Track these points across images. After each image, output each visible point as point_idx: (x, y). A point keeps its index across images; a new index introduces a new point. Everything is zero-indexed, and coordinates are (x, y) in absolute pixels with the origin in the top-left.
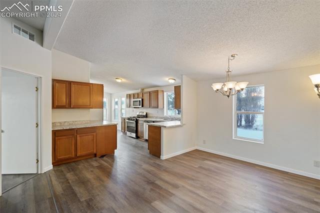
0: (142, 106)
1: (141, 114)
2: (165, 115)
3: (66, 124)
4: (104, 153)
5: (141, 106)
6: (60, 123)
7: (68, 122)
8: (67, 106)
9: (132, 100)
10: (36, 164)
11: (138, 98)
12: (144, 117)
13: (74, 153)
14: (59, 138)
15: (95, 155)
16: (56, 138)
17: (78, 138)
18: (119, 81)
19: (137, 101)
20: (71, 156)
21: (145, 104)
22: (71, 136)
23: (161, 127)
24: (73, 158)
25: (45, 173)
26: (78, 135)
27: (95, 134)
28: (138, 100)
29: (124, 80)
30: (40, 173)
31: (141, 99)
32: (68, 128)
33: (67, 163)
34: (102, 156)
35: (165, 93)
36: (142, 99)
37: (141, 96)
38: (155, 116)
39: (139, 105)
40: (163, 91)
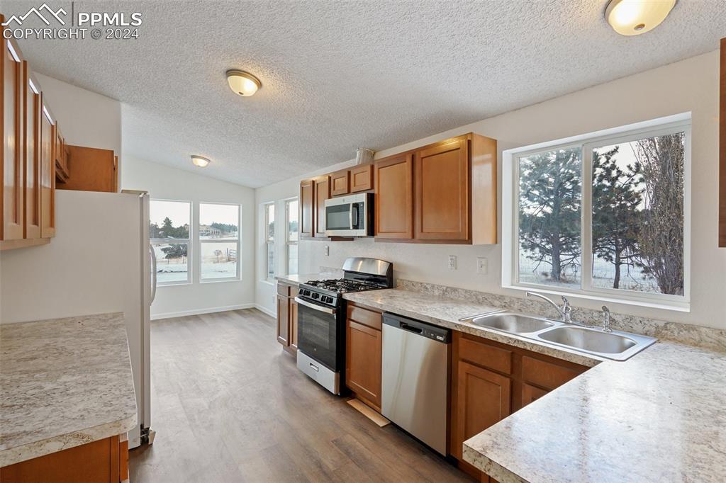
0: (372, 231)
1: (360, 268)
2: (506, 283)
5: (363, 232)
9: (324, 205)
11: (349, 192)
12: (375, 282)
19: (344, 208)
21: (383, 222)
28: (351, 199)
31: (362, 198)
35: (506, 155)
36: (371, 199)
37: (363, 180)
38: (437, 282)
39: (356, 227)
40: (496, 141)
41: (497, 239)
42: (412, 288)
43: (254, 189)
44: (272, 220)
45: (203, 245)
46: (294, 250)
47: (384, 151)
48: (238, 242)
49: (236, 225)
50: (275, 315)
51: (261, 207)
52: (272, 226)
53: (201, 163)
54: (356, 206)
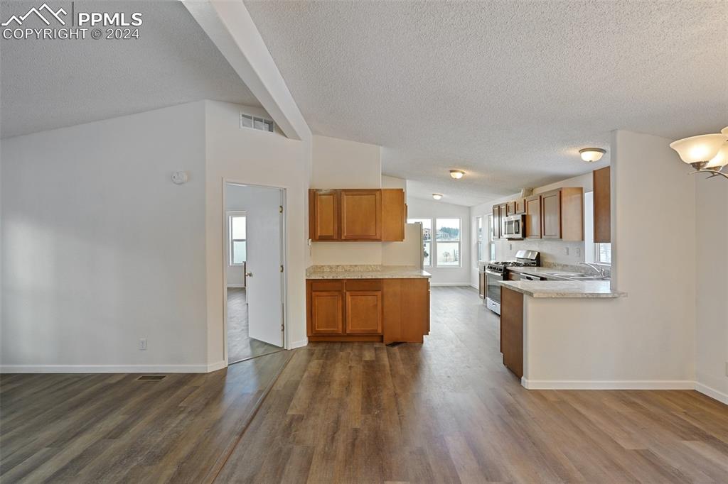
0: (524, 235)
2: (588, 261)
3: (339, 269)
4: (399, 337)
5: (520, 236)
6: (331, 268)
7: (343, 267)
8: (335, 237)
9: (504, 219)
10: (281, 332)
11: (515, 213)
12: (531, 263)
13: (340, 327)
14: (317, 293)
15: (381, 339)
16: (313, 293)
17: (349, 299)
18: (458, 175)
19: (512, 222)
20: (336, 329)
21: (529, 231)
22: (336, 293)
23: (523, 294)
24: (338, 335)
25: (292, 350)
26: (348, 293)
27: (379, 294)
28: (516, 218)
29: (468, 173)
30: (285, 348)
31: (519, 217)
32: (331, 278)
33: (328, 342)
34: (394, 344)
36: (524, 218)
37: (521, 210)
38: (561, 263)
39: (517, 233)
40: (582, 188)
41: (583, 239)
42: (550, 266)
43: (469, 207)
44: (480, 227)
45: (438, 244)
46: (493, 246)
47: (537, 189)
48: (459, 243)
49: (458, 228)
50: (478, 288)
51: (474, 219)
52: (480, 230)
53: (437, 197)
54: (517, 221)
